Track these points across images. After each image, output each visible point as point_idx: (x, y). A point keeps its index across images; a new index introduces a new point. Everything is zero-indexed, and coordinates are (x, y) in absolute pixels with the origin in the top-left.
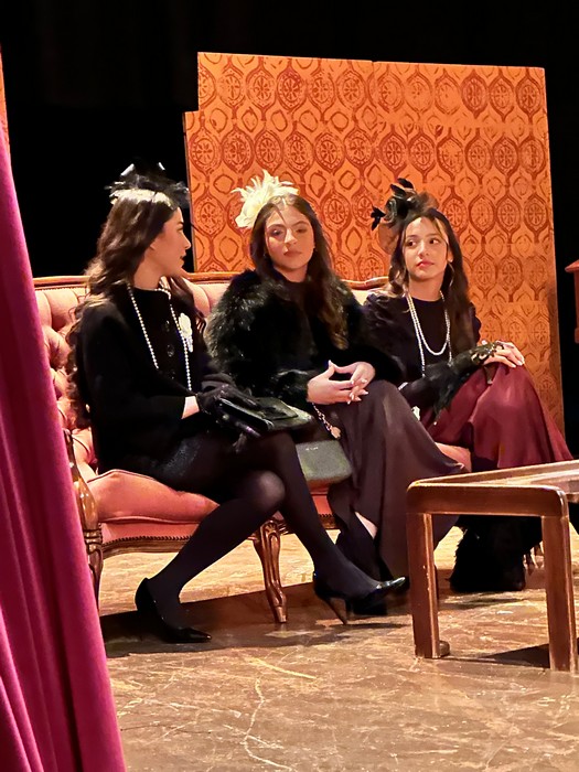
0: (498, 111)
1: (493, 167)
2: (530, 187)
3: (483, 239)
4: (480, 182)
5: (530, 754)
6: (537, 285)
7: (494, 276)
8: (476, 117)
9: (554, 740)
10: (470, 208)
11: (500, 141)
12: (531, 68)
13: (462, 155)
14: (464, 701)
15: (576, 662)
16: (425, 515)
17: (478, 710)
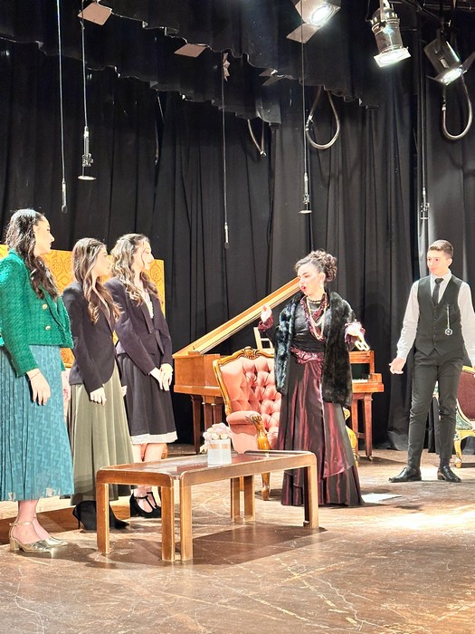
5: (154, 604)
9: (164, 597)
12: (158, 260)
14: (122, 577)
15: (174, 555)
16: (106, 484)
17: (128, 581)
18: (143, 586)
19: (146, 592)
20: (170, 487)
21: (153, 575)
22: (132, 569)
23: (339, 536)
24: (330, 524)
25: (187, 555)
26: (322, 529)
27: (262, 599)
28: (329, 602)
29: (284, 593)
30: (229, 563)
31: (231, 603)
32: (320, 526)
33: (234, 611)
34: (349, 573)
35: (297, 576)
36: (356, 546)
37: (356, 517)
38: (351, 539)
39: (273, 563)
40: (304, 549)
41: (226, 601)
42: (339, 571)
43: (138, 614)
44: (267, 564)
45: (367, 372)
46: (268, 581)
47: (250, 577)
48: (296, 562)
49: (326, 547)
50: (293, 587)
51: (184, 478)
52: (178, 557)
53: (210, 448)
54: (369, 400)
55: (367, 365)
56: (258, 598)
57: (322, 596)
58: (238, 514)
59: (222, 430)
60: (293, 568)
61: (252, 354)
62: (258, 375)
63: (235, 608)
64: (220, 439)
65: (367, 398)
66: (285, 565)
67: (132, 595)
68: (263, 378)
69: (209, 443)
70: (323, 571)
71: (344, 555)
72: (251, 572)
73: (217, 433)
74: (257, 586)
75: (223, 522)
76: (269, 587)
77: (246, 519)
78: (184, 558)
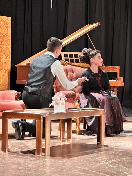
5: (42, 171)
6: (6, 69)
9: (45, 168)
12: (8, 17)
14: (20, 161)
15: (42, 153)
16: (7, 119)
17: (24, 162)
18: (33, 164)
19: (35, 166)
20: (41, 120)
21: (35, 160)
22: (22, 158)
23: (116, 148)
24: (109, 144)
25: (48, 153)
26: (107, 146)
27: (93, 170)
28: (125, 173)
29: (102, 169)
30: (69, 157)
31: (79, 171)
32: (105, 144)
33: (82, 174)
34: (129, 162)
35: (104, 163)
36: (127, 152)
37: (120, 142)
38: (122, 150)
39: (90, 157)
40: (102, 153)
41: (76, 171)
42: (124, 161)
43: (37, 174)
44: (88, 158)
45: (116, 76)
46: (92, 164)
47: (82, 162)
48: (101, 157)
49: (112, 152)
50: (105, 167)
51: (48, 116)
52: (43, 154)
53: (55, 105)
54: (116, 91)
55: (116, 73)
56: (91, 170)
57: (121, 170)
58: (64, 138)
59: (62, 96)
60: (101, 159)
61: (65, 63)
62: (68, 74)
63: (82, 173)
64: (61, 100)
65: (115, 89)
66: (96, 158)
67: (29, 167)
68: (70, 75)
69: (55, 102)
70: (116, 161)
71: (123, 155)
72: (82, 161)
73: (59, 97)
74: (87, 166)
75: (56, 142)
76: (94, 166)
77: (67, 141)
78: (47, 154)
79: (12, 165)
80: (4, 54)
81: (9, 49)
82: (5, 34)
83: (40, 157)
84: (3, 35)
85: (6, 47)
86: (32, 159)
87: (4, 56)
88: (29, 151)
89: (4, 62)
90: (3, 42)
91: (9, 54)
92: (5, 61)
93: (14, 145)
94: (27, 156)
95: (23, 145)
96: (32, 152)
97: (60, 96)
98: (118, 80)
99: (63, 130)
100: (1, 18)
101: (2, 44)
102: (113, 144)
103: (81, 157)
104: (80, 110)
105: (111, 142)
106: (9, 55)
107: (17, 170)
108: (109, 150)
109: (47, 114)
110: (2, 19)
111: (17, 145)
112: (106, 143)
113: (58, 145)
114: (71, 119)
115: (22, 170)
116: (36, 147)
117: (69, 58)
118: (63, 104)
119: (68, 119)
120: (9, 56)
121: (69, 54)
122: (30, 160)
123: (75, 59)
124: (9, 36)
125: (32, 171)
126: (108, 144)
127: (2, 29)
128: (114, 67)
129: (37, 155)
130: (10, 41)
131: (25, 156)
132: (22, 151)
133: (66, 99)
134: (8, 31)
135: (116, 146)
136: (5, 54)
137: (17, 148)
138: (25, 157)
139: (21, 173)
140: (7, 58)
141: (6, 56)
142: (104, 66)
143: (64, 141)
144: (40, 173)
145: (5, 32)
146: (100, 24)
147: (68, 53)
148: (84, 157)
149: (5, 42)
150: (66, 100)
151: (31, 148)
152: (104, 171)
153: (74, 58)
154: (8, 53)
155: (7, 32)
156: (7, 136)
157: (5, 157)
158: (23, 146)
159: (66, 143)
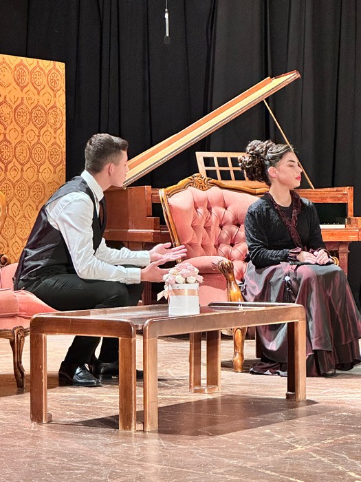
0: (35, 88)
1: (31, 123)
2: (53, 138)
3: (22, 169)
4: (22, 132)
5: (130, 473)
7: (27, 193)
8: (22, 91)
9: (140, 466)
10: (15, 148)
11: (36, 107)
12: (57, 63)
13: (12, 115)
14: (75, 446)
15: (135, 424)
16: (43, 335)
17: (87, 450)
18: (108, 456)
19: (114, 461)
20: (132, 337)
21: (115, 445)
22: (83, 438)
23: (336, 409)
24: (319, 397)
25: (152, 424)
26: (313, 402)
27: (266, 469)
28: (352, 474)
29: (291, 464)
30: (207, 435)
31: (228, 472)
32: (308, 398)
35: (299, 448)
37: (350, 391)
38: (353, 412)
39: (264, 434)
40: (297, 421)
41: (222, 470)
42: (352, 443)
44: (256, 435)
45: (345, 215)
46: (265, 452)
47: (240, 448)
48: (292, 434)
49: (324, 419)
50: (300, 459)
51: (149, 327)
52: (140, 427)
53: (172, 295)
54: (345, 253)
55: (344, 206)
56: (260, 468)
57: (340, 468)
58: (199, 384)
59: (189, 271)
60: (291, 439)
61: (203, 183)
62: (213, 211)
63: (237, 478)
64: (187, 283)
65: (341, 249)
66: (280, 436)
67: (99, 464)
68: (219, 215)
69: (171, 288)
70: (331, 443)
71: (351, 428)
72: (240, 443)
73: (182, 275)
74: (254, 457)
75: (179, 393)
76: (270, 459)
77: (208, 389)
78: (148, 428)
79: (53, 458)
80: (47, 160)
81: (60, 147)
82: (49, 107)
83: (130, 435)
84: (43, 111)
85: (53, 140)
86: (108, 441)
87: (47, 164)
88: (103, 418)
89: (48, 181)
90: (45, 129)
91: (62, 161)
92: (50, 180)
93: (66, 403)
94: (97, 433)
95: (89, 404)
96: (110, 423)
97: (184, 271)
98: (349, 223)
99: (198, 362)
100: (39, 66)
101: (42, 134)
102: (331, 396)
103: (238, 432)
104: (239, 307)
105: (325, 391)
106: (61, 163)
107: (65, 472)
108: (316, 413)
109: (147, 322)
110: (41, 69)
111: (74, 404)
112: (311, 395)
113: (182, 401)
114: (217, 331)
115: (79, 472)
116: (121, 409)
117: (217, 168)
118: (192, 293)
119: (208, 332)
120: (60, 167)
121: (218, 158)
122: (102, 444)
123: (234, 171)
124: (59, 112)
125: (104, 474)
126: (316, 397)
127: (41, 93)
128: (339, 189)
129: (124, 431)
130: (61, 125)
131: (92, 433)
132: (85, 420)
133: (201, 278)
134: (57, 100)
135: (337, 403)
136: (49, 160)
137: (74, 411)
138: (90, 436)
139: (76, 478)
140: (55, 170)
141: (54, 166)
142: (311, 188)
143: (201, 391)
144: (125, 478)
145: (49, 102)
146: (299, 76)
147: (215, 155)
148: (248, 434)
149: (50, 129)
150: (202, 281)
151: (109, 411)
152: (295, 471)
153: (231, 168)
154: (58, 157)
155: (55, 103)
156: (44, 381)
157: (37, 437)
158: (89, 407)
159: (205, 396)
